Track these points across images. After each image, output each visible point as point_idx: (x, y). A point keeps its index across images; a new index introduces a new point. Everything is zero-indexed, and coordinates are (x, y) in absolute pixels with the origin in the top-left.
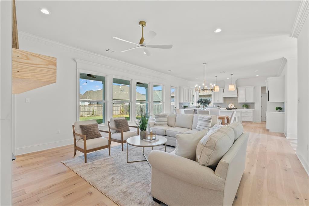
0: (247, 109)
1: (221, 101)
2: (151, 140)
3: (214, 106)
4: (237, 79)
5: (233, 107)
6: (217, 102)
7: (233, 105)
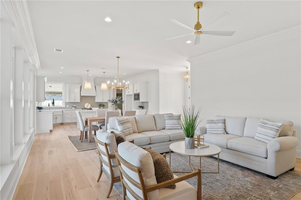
0: (103, 108)
1: (78, 100)
2: (198, 146)
3: (67, 106)
4: (96, 77)
5: (89, 107)
6: (73, 101)
7: (89, 104)
